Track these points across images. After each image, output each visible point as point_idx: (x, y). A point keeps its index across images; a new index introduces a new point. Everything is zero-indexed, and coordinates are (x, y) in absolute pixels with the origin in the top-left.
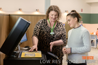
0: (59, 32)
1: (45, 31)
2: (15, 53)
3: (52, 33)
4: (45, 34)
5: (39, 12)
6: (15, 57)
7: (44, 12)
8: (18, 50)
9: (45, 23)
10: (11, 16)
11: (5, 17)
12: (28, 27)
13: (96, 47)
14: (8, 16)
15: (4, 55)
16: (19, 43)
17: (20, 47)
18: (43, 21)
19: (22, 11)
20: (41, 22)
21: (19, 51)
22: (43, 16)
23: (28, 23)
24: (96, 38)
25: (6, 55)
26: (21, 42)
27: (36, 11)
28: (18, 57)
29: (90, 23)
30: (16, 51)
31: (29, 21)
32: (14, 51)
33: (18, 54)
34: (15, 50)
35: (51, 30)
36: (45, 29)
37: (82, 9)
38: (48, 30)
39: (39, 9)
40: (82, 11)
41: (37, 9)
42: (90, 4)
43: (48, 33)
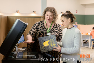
0: (56, 33)
1: (42, 32)
2: (13, 53)
3: (49, 34)
4: (41, 35)
5: (36, 13)
6: (13, 58)
7: (41, 13)
8: (16, 50)
9: (41, 25)
10: (8, 18)
11: (3, 19)
12: (26, 28)
13: (90, 47)
14: (6, 18)
15: (3, 55)
16: (17, 44)
17: (18, 48)
18: (40, 23)
19: (19, 13)
20: (37, 24)
21: (17, 52)
22: (40, 17)
23: (25, 24)
24: (90, 38)
25: (4, 56)
26: (19, 43)
27: (33, 13)
28: (16, 58)
29: (85, 24)
30: (14, 52)
31: (26, 23)
32: (12, 52)
33: (16, 54)
34: (13, 50)
35: (47, 31)
36: (41, 30)
37: (77, 10)
38: (44, 31)
39: (36, 11)
40: (77, 12)
41: (34, 11)
42: (85, 5)
43: (44, 34)
